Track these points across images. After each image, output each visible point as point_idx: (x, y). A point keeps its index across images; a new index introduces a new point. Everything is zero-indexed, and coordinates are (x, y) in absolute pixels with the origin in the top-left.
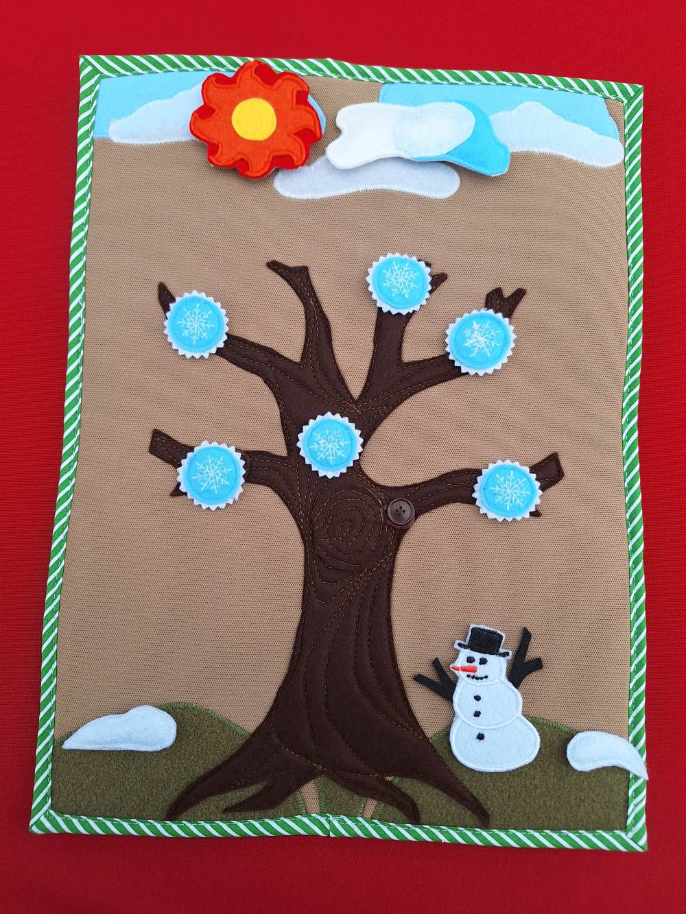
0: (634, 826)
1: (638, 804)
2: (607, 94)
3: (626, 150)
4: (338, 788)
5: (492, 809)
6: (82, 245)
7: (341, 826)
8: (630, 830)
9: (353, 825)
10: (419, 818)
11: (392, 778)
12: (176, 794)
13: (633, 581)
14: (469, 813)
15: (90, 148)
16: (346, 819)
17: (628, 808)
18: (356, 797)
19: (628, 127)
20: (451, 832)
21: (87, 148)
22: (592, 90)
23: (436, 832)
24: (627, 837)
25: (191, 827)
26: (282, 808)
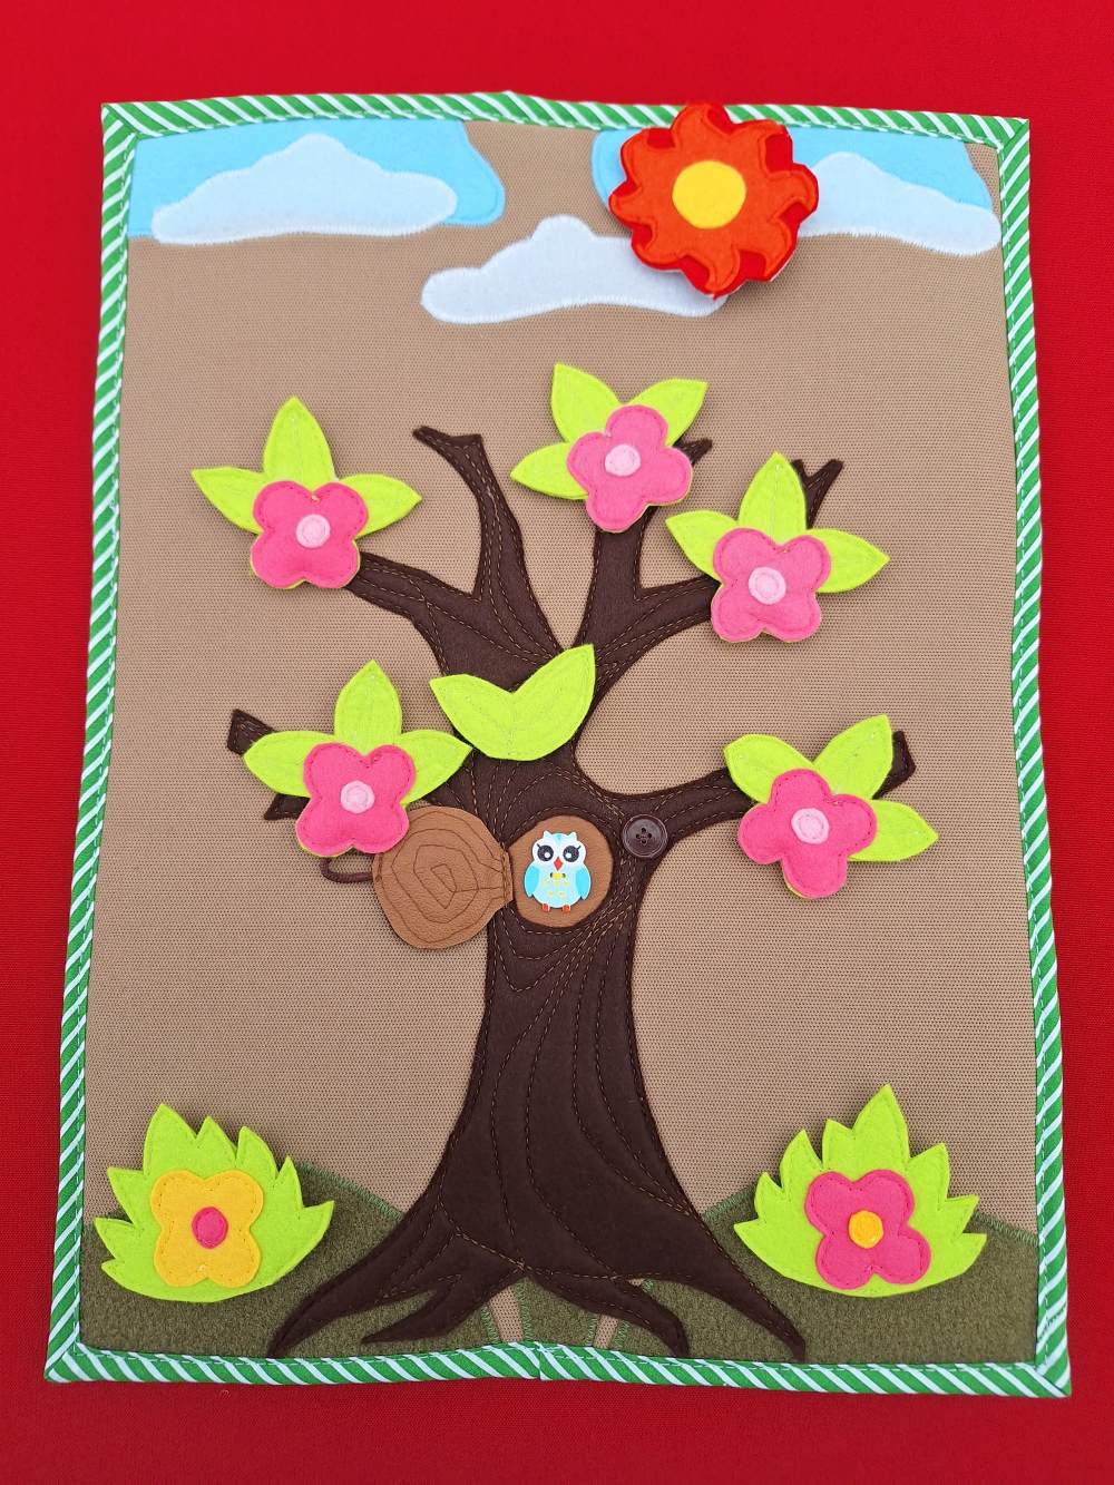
0: (1048, 1354)
1: (1055, 1317)
2: (970, 136)
3: (1004, 228)
4: (550, 1298)
5: (808, 1331)
6: (111, 412)
7: (557, 1362)
8: (1043, 1361)
9: (578, 1360)
10: (688, 1347)
11: (642, 1280)
12: (283, 1314)
13: (1036, 944)
14: (770, 1338)
15: (122, 254)
16: (566, 1350)
17: (1037, 1324)
18: (582, 1313)
19: (1007, 188)
20: (742, 1369)
21: (116, 255)
22: (944, 130)
23: (717, 1369)
24: (1038, 1374)
25: (311, 1368)
26: (459, 1334)
